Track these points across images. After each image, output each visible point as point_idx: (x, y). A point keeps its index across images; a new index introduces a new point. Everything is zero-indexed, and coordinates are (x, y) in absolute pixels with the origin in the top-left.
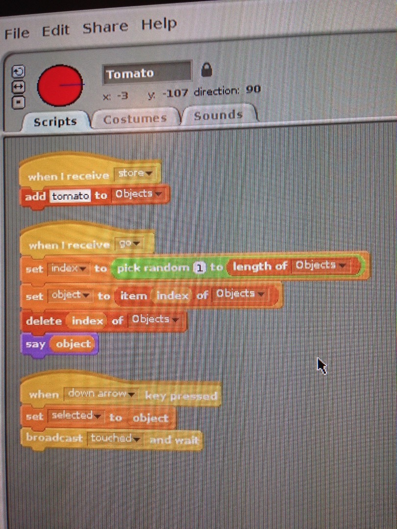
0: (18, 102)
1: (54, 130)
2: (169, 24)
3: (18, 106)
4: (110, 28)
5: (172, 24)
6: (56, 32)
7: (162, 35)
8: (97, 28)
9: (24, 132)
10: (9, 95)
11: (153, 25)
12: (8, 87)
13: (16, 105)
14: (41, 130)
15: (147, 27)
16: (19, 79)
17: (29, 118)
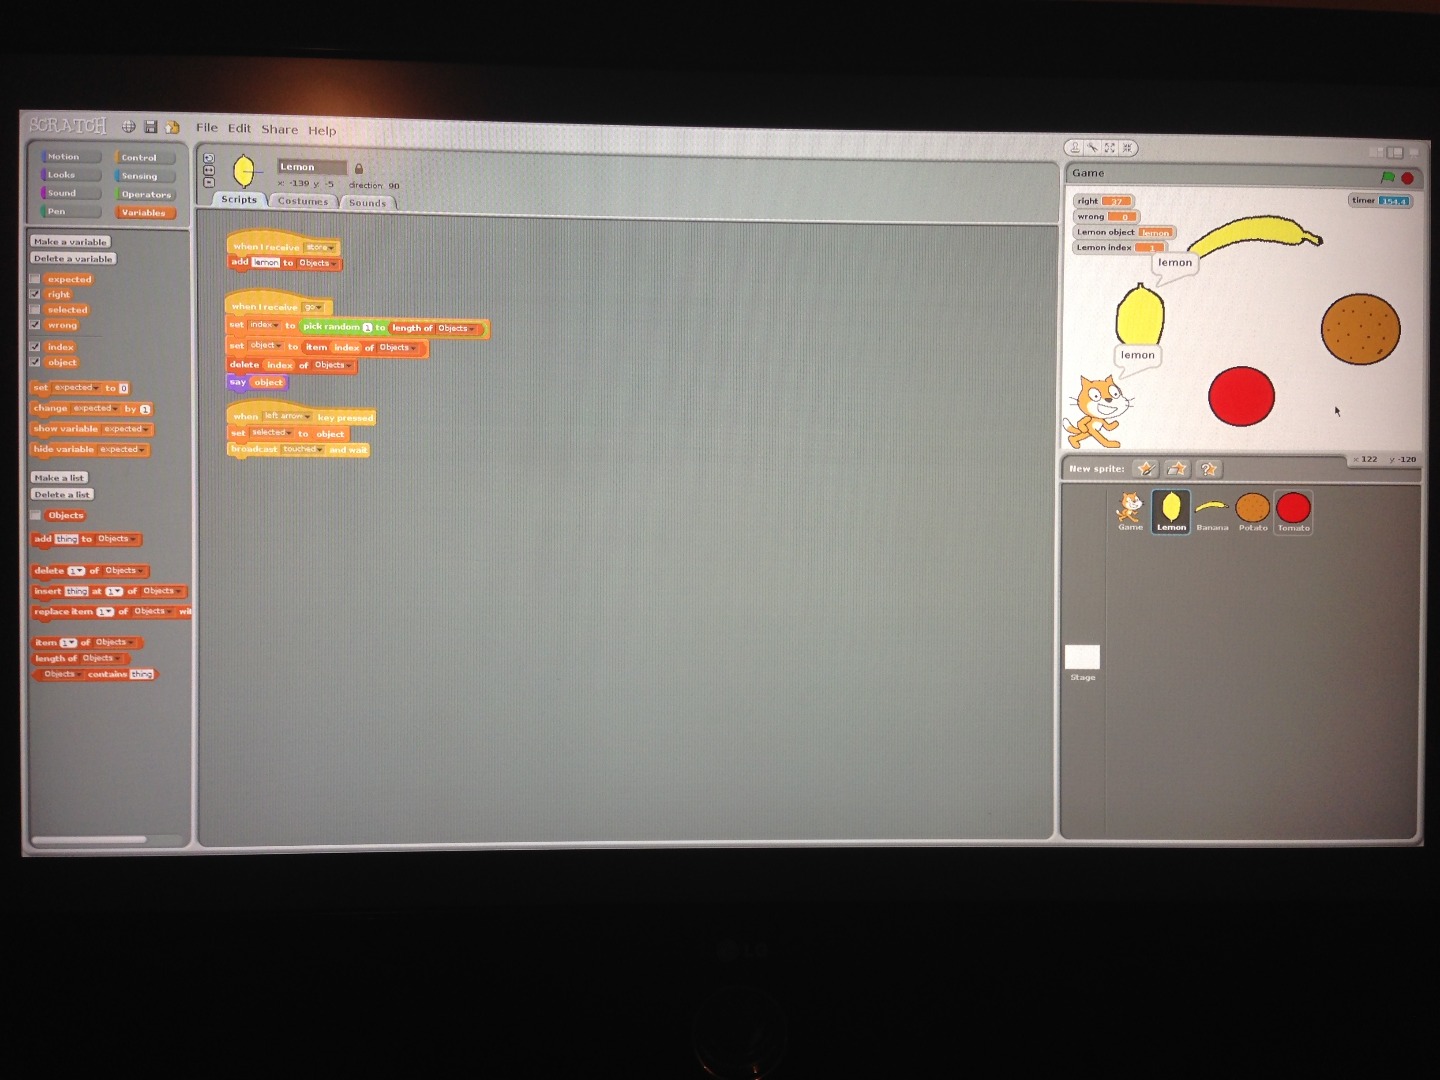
0: (209, 182)
1: (239, 206)
2: (330, 132)
3: (209, 185)
4: (284, 131)
5: (333, 132)
6: (239, 129)
7: (324, 140)
8: (273, 130)
9: (213, 206)
10: (201, 176)
11: (317, 131)
12: (200, 170)
13: (207, 185)
14: (227, 205)
15: (313, 132)
16: (210, 164)
17: (218, 195)
